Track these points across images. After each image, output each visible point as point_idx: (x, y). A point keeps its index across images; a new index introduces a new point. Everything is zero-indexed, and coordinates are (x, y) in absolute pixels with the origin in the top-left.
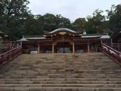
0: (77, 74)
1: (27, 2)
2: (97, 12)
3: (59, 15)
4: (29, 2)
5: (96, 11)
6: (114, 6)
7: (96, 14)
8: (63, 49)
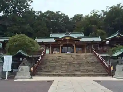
0: (79, 65)
1: (30, 2)
2: (94, 12)
3: (59, 12)
4: (32, 2)
5: (93, 10)
6: (109, 7)
7: (93, 14)
8: (67, 47)
